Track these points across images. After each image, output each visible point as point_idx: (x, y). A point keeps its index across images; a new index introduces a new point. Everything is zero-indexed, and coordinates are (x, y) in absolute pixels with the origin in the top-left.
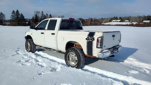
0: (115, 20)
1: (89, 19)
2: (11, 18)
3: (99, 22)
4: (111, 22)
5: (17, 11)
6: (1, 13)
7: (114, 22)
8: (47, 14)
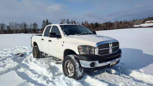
0: (150, 21)
1: (115, 22)
2: (42, 27)
3: (129, 24)
4: (145, 23)
5: (47, 21)
6: (35, 23)
7: (148, 23)
8: (72, 21)
